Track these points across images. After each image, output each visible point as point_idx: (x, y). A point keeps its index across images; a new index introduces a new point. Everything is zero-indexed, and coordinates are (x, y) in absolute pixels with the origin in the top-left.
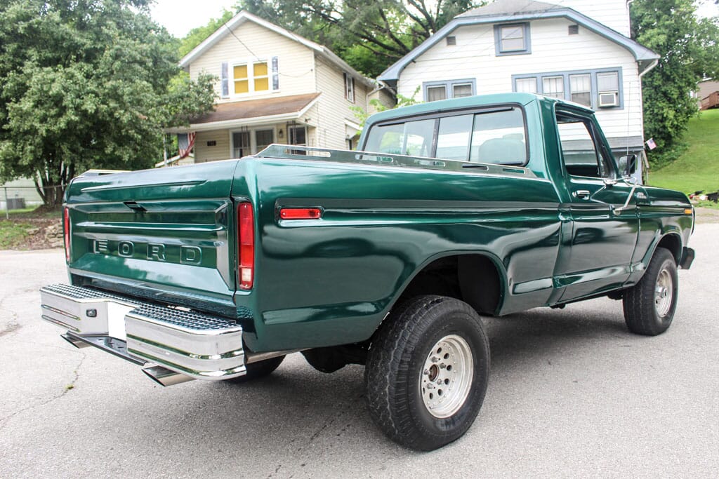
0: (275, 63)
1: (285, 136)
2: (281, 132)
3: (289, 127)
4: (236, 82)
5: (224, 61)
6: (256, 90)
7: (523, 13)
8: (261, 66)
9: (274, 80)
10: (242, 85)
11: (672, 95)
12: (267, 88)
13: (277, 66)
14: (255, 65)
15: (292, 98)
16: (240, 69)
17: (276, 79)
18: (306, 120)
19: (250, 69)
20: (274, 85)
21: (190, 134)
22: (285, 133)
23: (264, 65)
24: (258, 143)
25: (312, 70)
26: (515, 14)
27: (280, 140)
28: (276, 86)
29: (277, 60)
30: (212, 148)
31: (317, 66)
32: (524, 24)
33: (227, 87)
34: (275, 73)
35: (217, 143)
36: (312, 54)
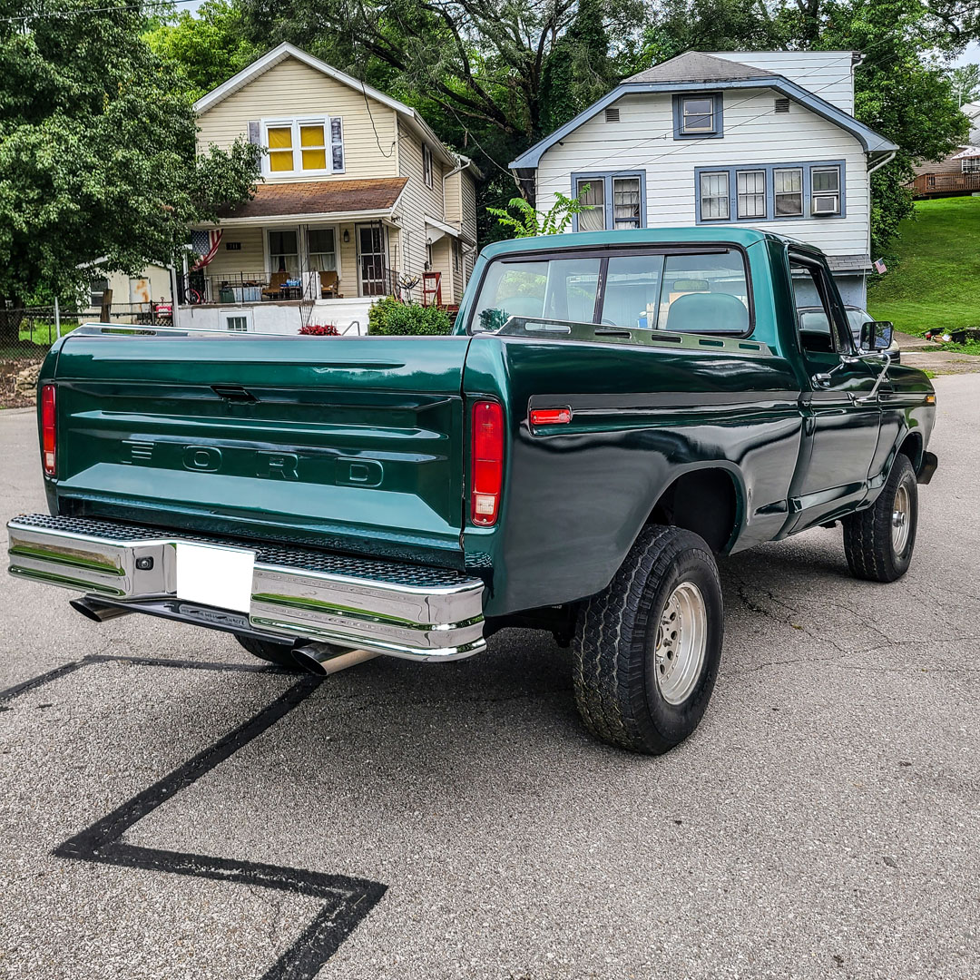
0: (337, 128)
1: (353, 240)
2: (346, 234)
3: (359, 227)
4: (272, 154)
5: (253, 119)
6: (304, 168)
7: (717, 81)
8: (312, 131)
9: (334, 155)
10: (282, 159)
11: (880, 185)
12: (324, 166)
13: (339, 133)
14: (303, 129)
15: (368, 184)
16: (280, 132)
17: (338, 153)
18: (393, 220)
19: (296, 135)
20: (334, 163)
21: (213, 233)
22: (352, 236)
23: (320, 128)
25: (394, 143)
26: (705, 82)
27: (345, 245)
28: (338, 163)
29: (339, 123)
30: (234, 253)
31: (400, 137)
32: (717, 96)
34: (337, 144)
35: (242, 245)
36: (394, 118)
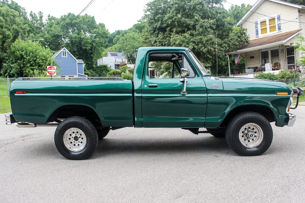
0: (279, 18)
1: (284, 52)
3: (286, 48)
4: (261, 29)
5: (256, 20)
6: (270, 32)
8: (272, 20)
9: (278, 26)
10: (264, 30)
12: (275, 30)
14: (269, 20)
15: (286, 34)
16: (263, 23)
17: (279, 25)
18: (291, 44)
19: (268, 23)
20: (278, 28)
21: (238, 54)
22: (284, 50)
23: (274, 19)
24: (272, 56)
25: (297, 18)
27: (282, 54)
29: (279, 16)
30: (252, 59)
31: (300, 16)
33: (258, 32)
34: (279, 23)
35: (254, 57)
36: (297, 11)
